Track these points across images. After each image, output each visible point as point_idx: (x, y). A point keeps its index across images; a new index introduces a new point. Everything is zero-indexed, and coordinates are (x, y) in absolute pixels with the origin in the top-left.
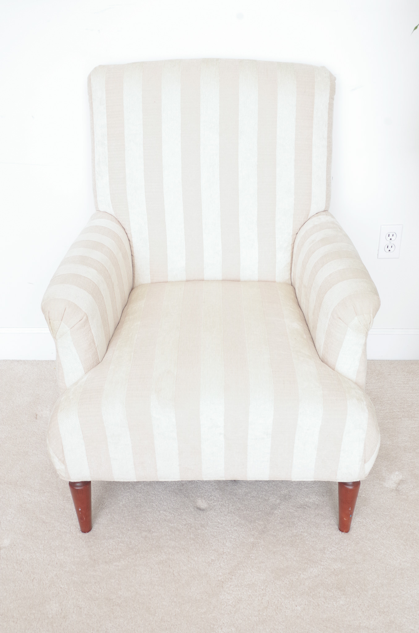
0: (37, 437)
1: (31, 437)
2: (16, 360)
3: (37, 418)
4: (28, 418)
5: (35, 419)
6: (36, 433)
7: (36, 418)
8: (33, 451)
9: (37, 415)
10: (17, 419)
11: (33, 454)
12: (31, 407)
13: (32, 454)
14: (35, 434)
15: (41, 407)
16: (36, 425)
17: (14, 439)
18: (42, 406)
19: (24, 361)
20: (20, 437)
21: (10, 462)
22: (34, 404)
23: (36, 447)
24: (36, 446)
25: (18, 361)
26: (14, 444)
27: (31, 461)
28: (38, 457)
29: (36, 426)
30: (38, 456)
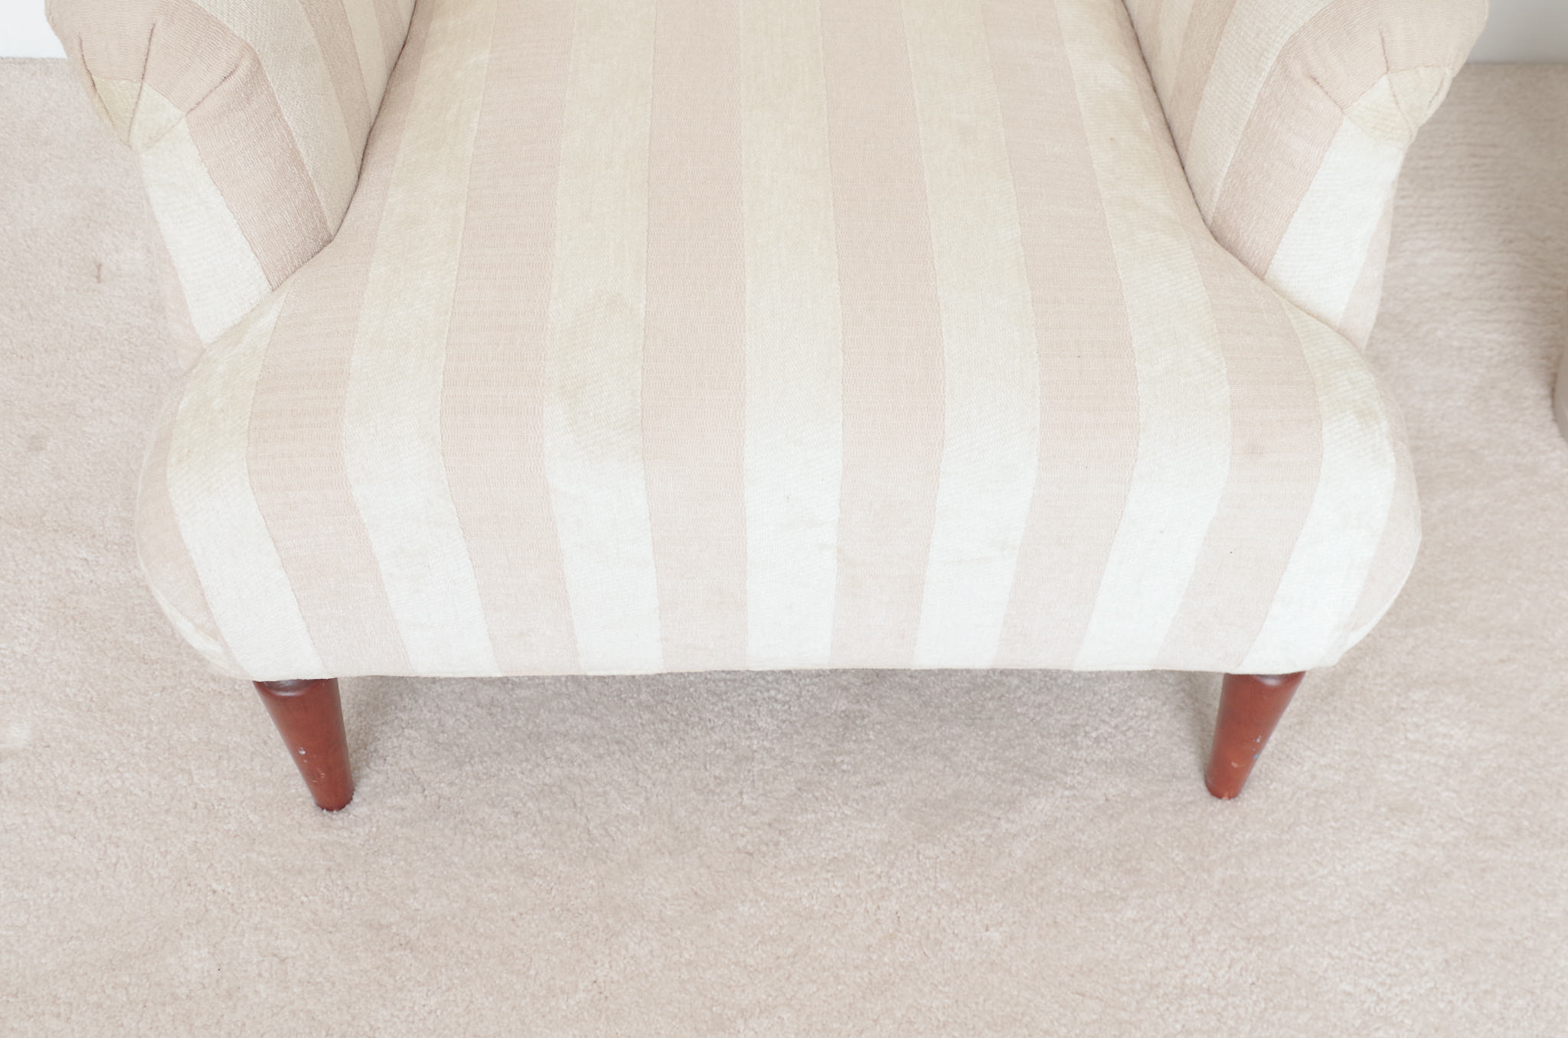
0: (104, 347)
1: (84, 348)
2: (14, 59)
3: (102, 277)
4: (69, 278)
5: (95, 280)
6: (99, 333)
7: (98, 277)
8: (92, 401)
9: (99, 266)
10: (30, 284)
11: (94, 410)
12: (78, 237)
13: (90, 410)
14: (98, 337)
15: (114, 236)
16: (98, 303)
17: (22, 357)
18: (116, 233)
19: (43, 61)
20: (46, 351)
21: (14, 443)
22: (88, 226)
23: (103, 386)
24: (102, 382)
25: (22, 63)
26: (23, 374)
27: (89, 439)
28: (111, 422)
29: (97, 307)
30: (114, 420)
